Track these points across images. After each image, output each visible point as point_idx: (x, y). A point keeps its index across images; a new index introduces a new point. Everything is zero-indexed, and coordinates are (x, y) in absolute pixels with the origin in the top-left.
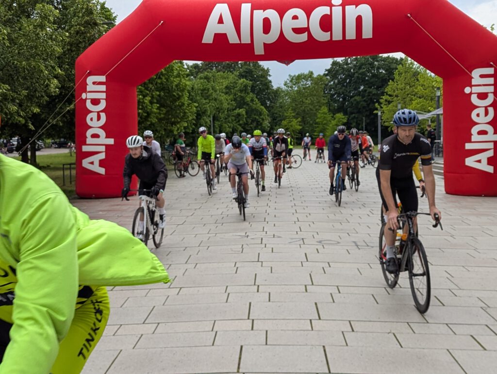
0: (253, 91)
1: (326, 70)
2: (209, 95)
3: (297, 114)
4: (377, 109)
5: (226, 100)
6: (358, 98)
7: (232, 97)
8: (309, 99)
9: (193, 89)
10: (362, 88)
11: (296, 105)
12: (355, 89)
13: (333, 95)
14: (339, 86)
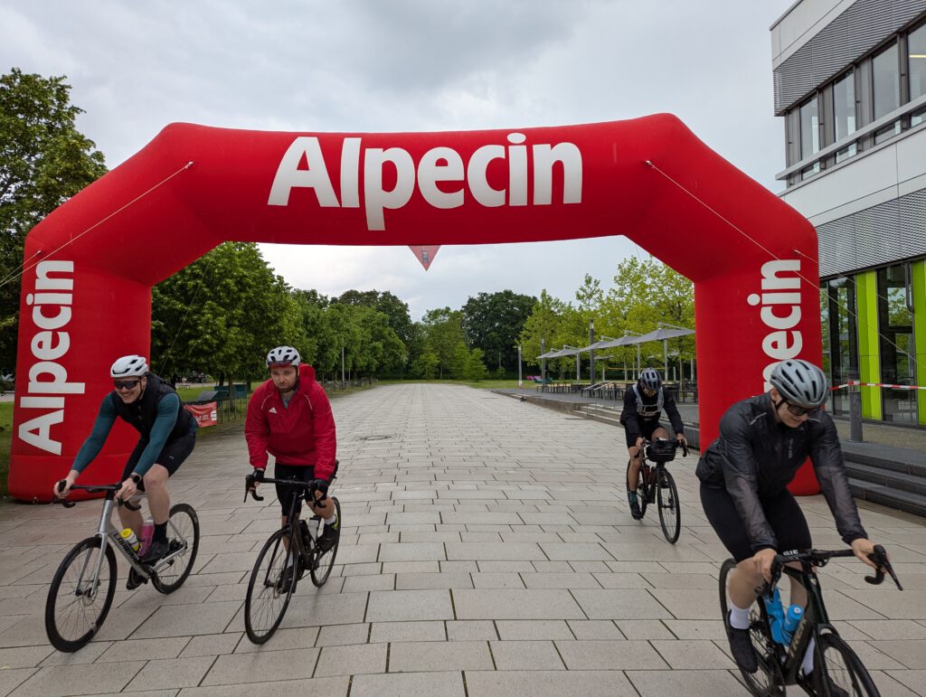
0: (391, 325)
1: (463, 307)
2: (340, 326)
4: (515, 344)
5: (360, 333)
7: (368, 330)
8: (446, 333)
9: (318, 317)
10: (497, 324)
11: (434, 339)
12: (492, 325)
13: (469, 331)
14: (476, 322)
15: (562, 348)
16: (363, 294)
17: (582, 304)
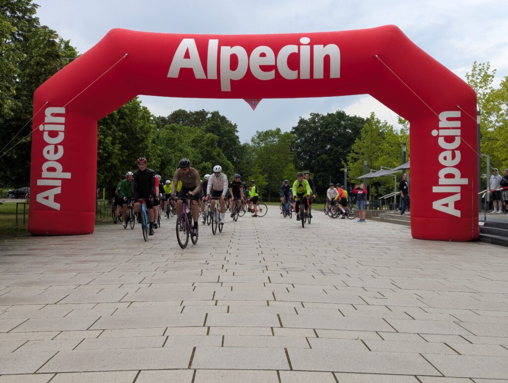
1: (293, 128)
3: (263, 170)
5: (192, 153)
6: (324, 157)
7: (198, 150)
8: (276, 155)
10: (329, 146)
11: (262, 161)
12: (323, 147)
14: (307, 144)
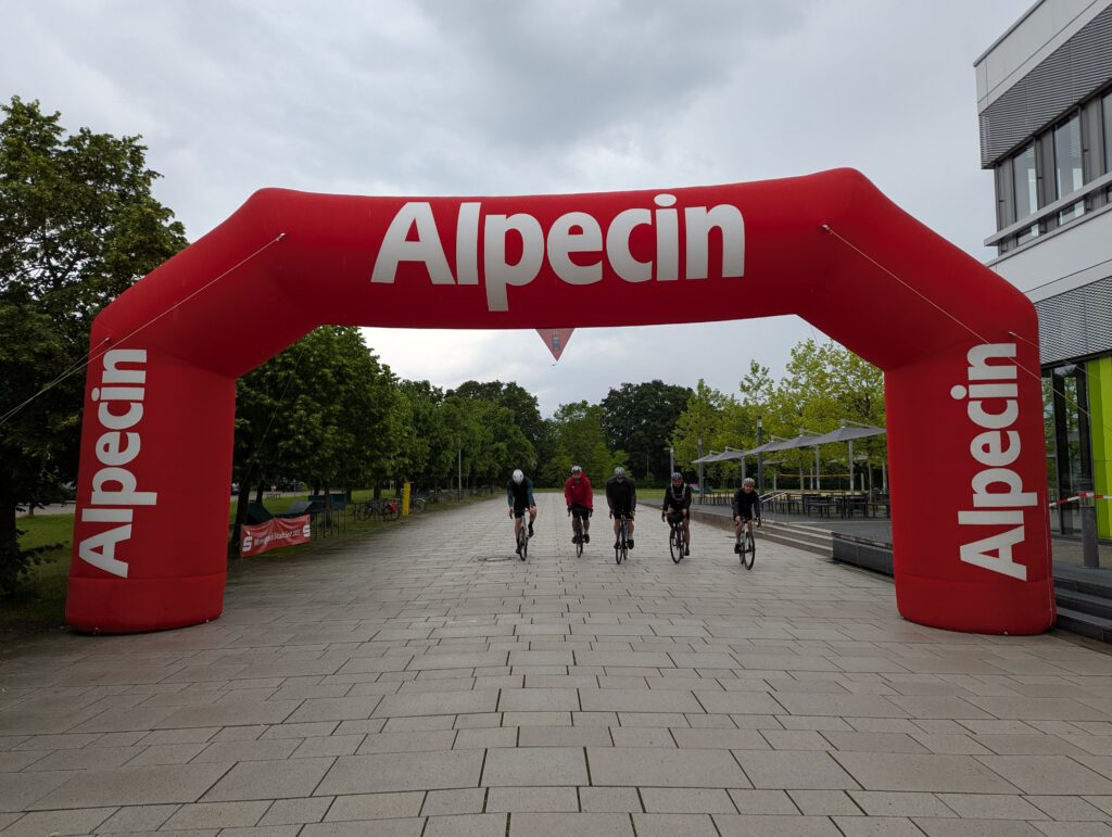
0: (517, 422)
1: (603, 400)
4: (667, 446)
5: (479, 432)
6: (640, 433)
8: (583, 432)
9: (430, 413)
10: (644, 421)
11: (568, 439)
12: (638, 422)
13: (610, 429)
14: (619, 419)
15: (723, 450)
16: (484, 386)
17: (748, 397)
